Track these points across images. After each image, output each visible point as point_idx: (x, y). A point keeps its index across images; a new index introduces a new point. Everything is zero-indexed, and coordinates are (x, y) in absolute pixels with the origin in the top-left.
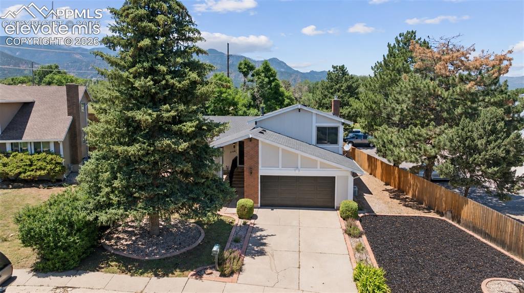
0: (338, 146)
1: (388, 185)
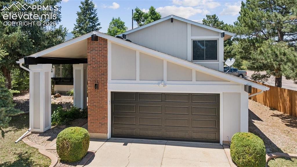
0: (218, 63)
1: (276, 110)
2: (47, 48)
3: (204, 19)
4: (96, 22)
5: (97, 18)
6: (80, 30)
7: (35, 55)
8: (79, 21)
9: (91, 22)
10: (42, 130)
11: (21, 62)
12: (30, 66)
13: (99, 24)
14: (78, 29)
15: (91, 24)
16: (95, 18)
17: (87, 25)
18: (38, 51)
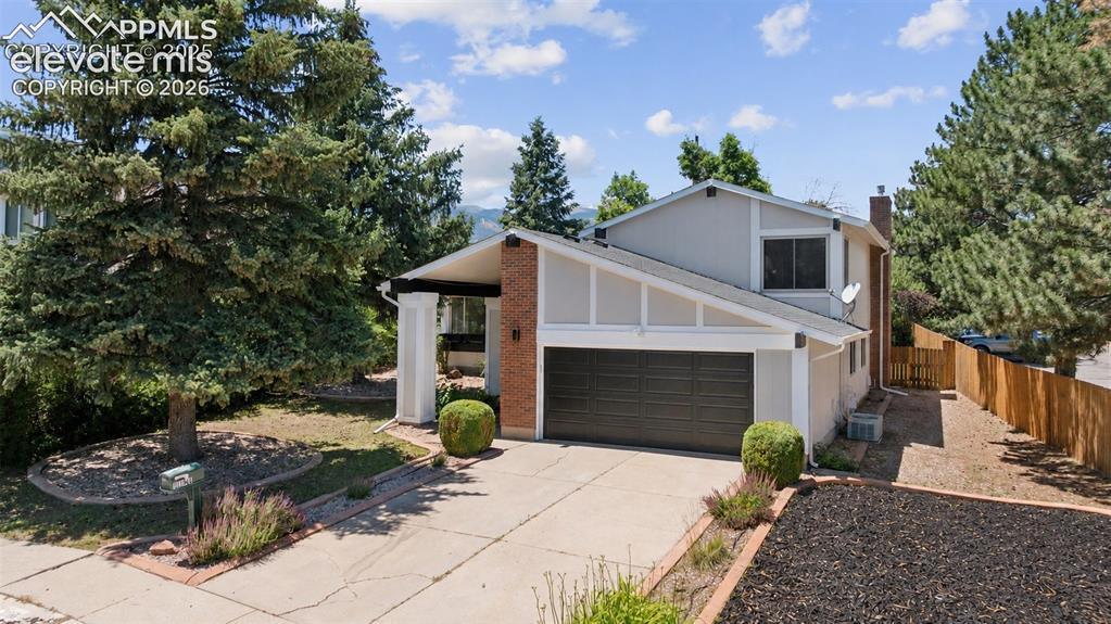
1: (1023, 432)
2: (433, 260)
3: (917, 162)
4: (563, 190)
5: (565, 178)
6: (519, 214)
7: (409, 276)
8: (519, 189)
9: (551, 191)
10: (418, 421)
11: (385, 287)
12: (399, 295)
13: (569, 196)
14: (514, 211)
15: (549, 195)
16: (562, 178)
17: (537, 199)
18: (415, 268)
